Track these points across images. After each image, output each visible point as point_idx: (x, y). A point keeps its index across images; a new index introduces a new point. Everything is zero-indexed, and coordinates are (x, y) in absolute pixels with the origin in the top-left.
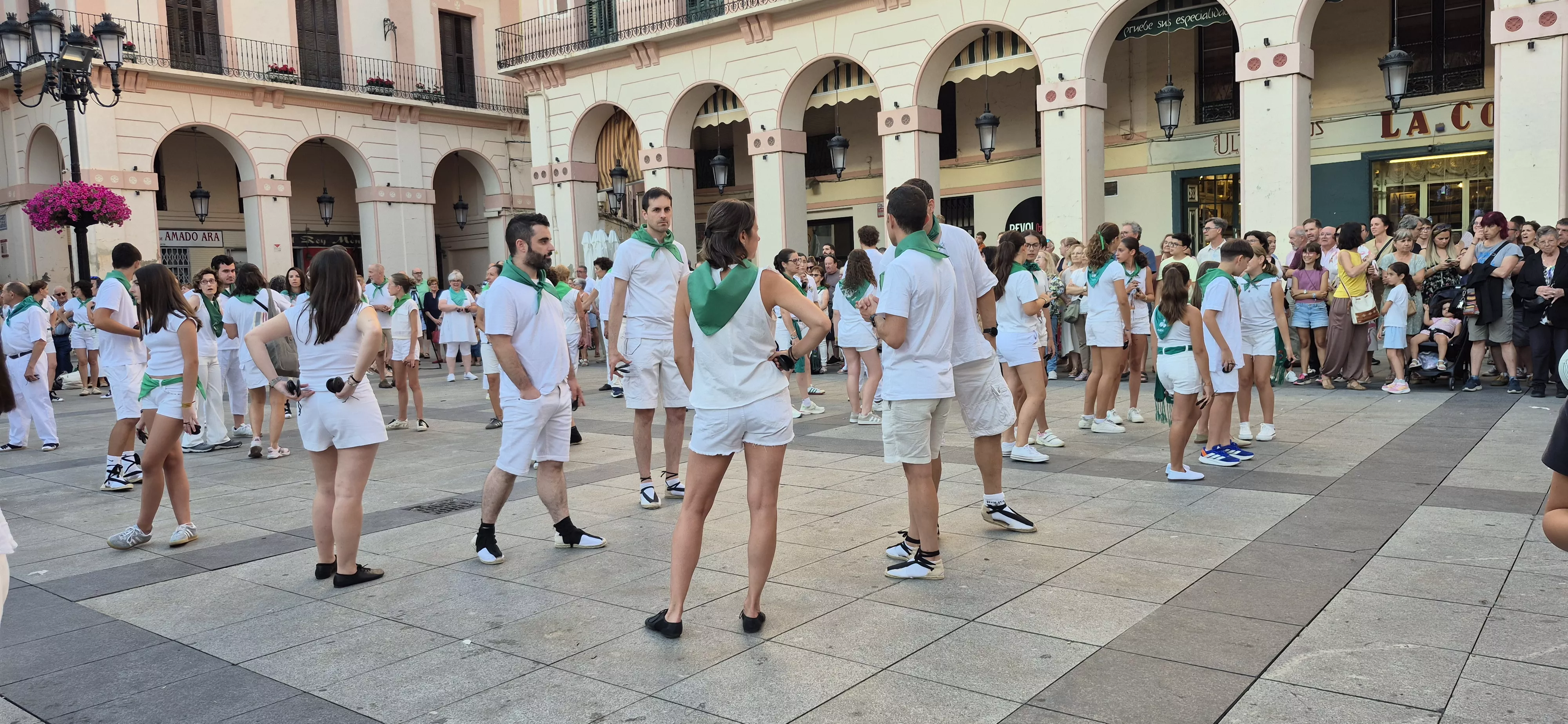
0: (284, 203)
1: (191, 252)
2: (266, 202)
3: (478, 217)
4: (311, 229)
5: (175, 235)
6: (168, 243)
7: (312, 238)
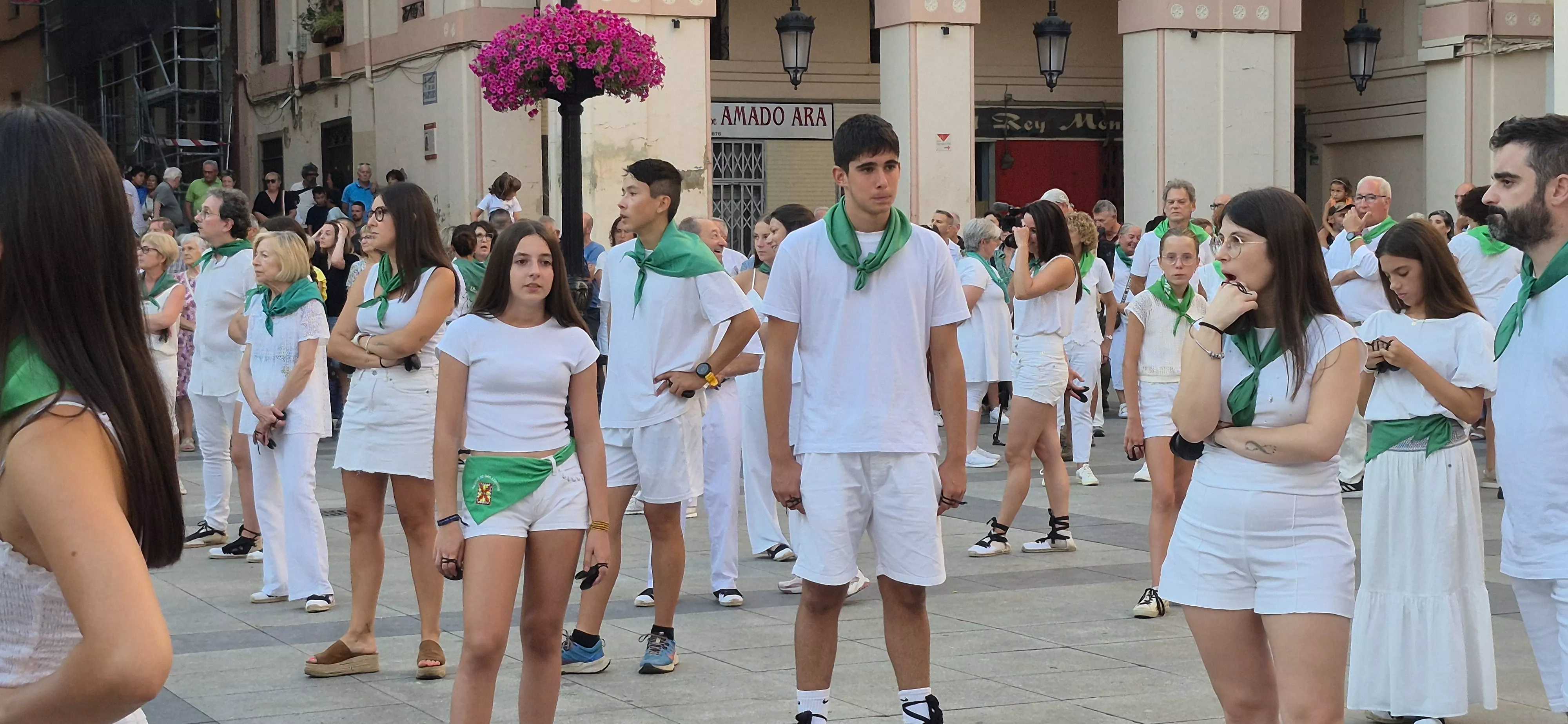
0: (964, 38)
1: (769, 148)
2: (928, 36)
3: (1403, 62)
4: (1014, 98)
5: (740, 112)
6: (727, 131)
7: (1016, 117)
